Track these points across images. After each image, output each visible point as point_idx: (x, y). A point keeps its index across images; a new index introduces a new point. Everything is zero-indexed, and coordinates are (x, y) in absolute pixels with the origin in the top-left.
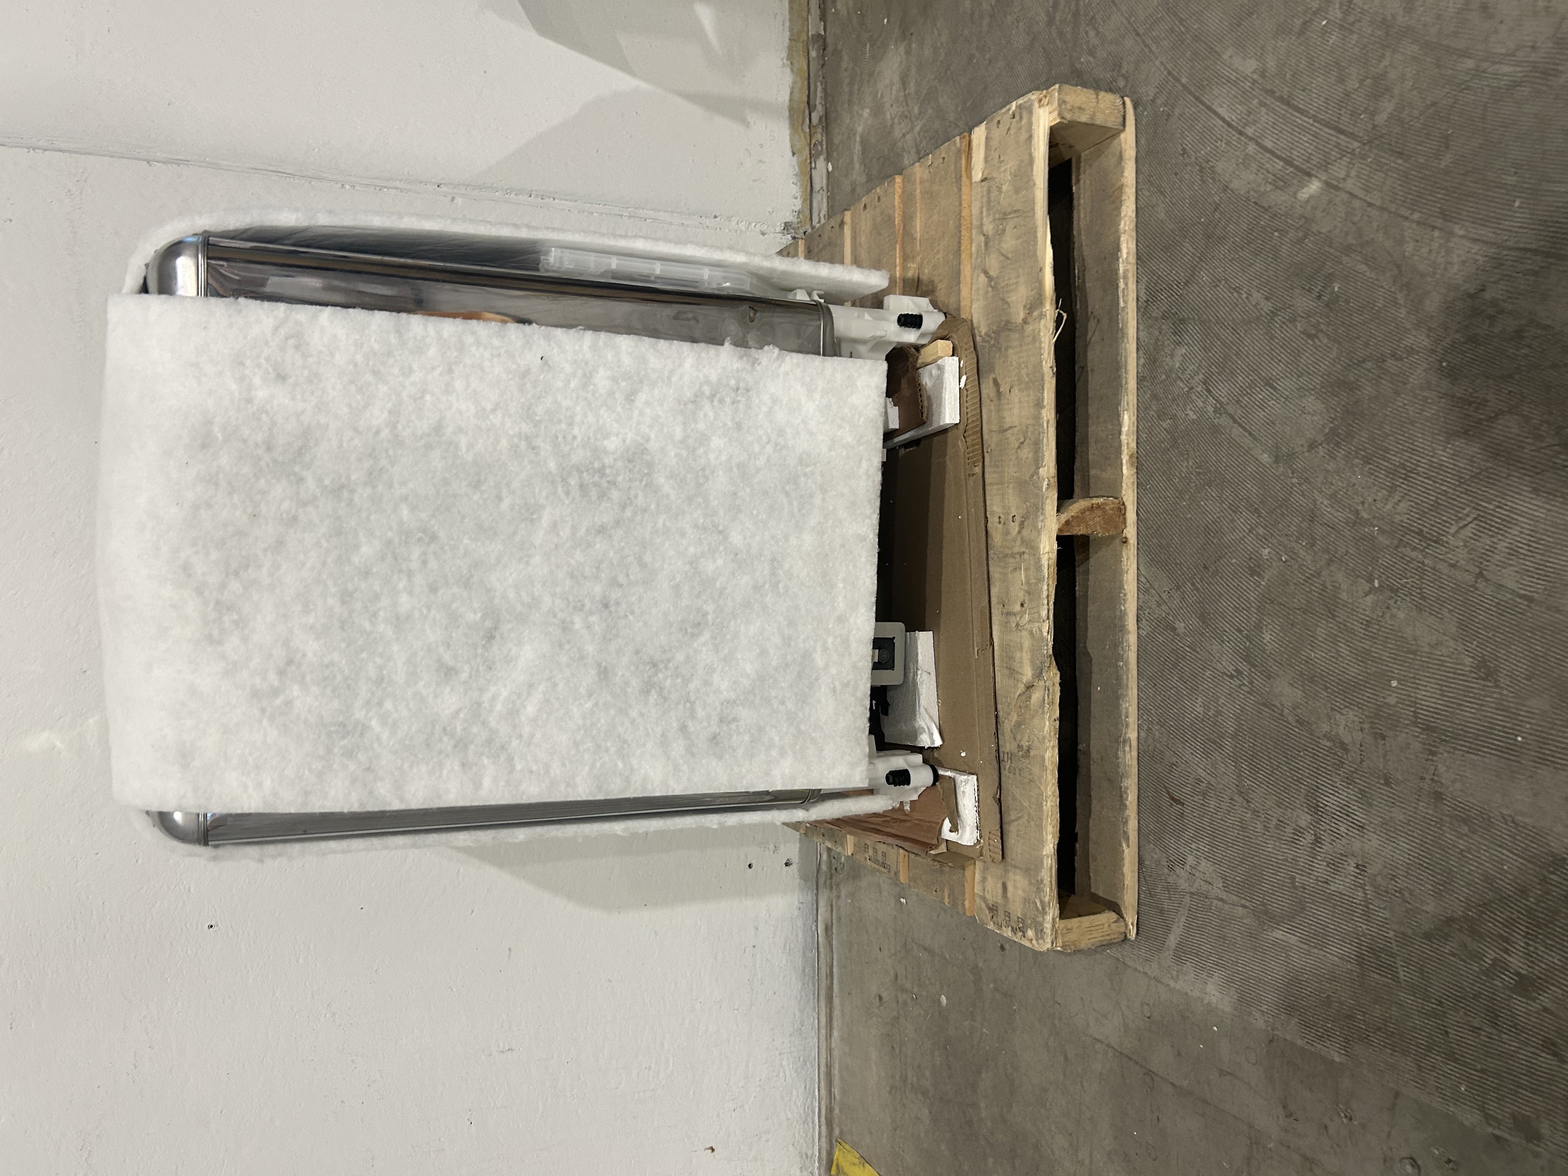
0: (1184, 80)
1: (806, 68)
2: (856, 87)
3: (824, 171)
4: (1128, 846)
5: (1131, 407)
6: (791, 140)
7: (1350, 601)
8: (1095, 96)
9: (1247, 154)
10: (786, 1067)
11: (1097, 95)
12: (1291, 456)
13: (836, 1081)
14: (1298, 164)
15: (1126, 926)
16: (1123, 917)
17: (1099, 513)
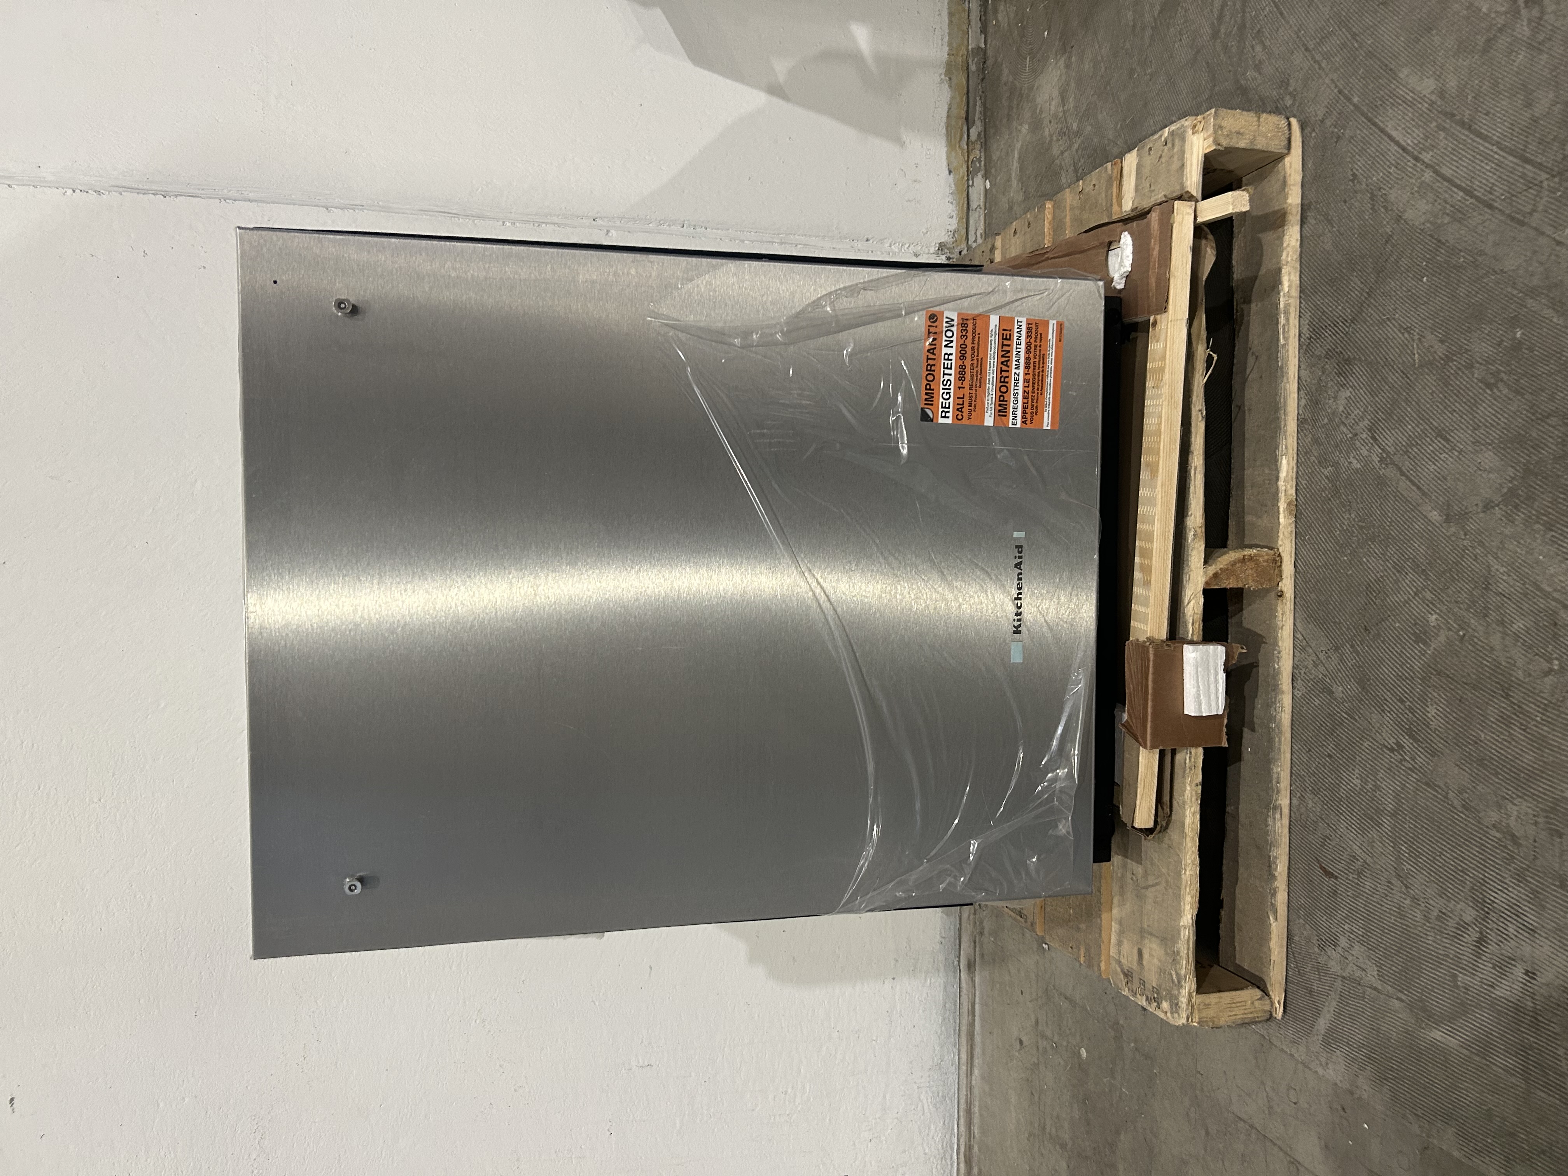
0: (1356, 100)
1: (965, 82)
2: (1015, 102)
3: (982, 188)
4: (1276, 919)
5: (1290, 451)
6: (948, 158)
7: (1527, 680)
8: (1256, 119)
9: (1424, 182)
10: (925, 1101)
11: (1259, 118)
12: (1464, 516)
13: (976, 1120)
14: (1478, 194)
15: (1272, 1004)
16: (1267, 994)
17: (1251, 564)
